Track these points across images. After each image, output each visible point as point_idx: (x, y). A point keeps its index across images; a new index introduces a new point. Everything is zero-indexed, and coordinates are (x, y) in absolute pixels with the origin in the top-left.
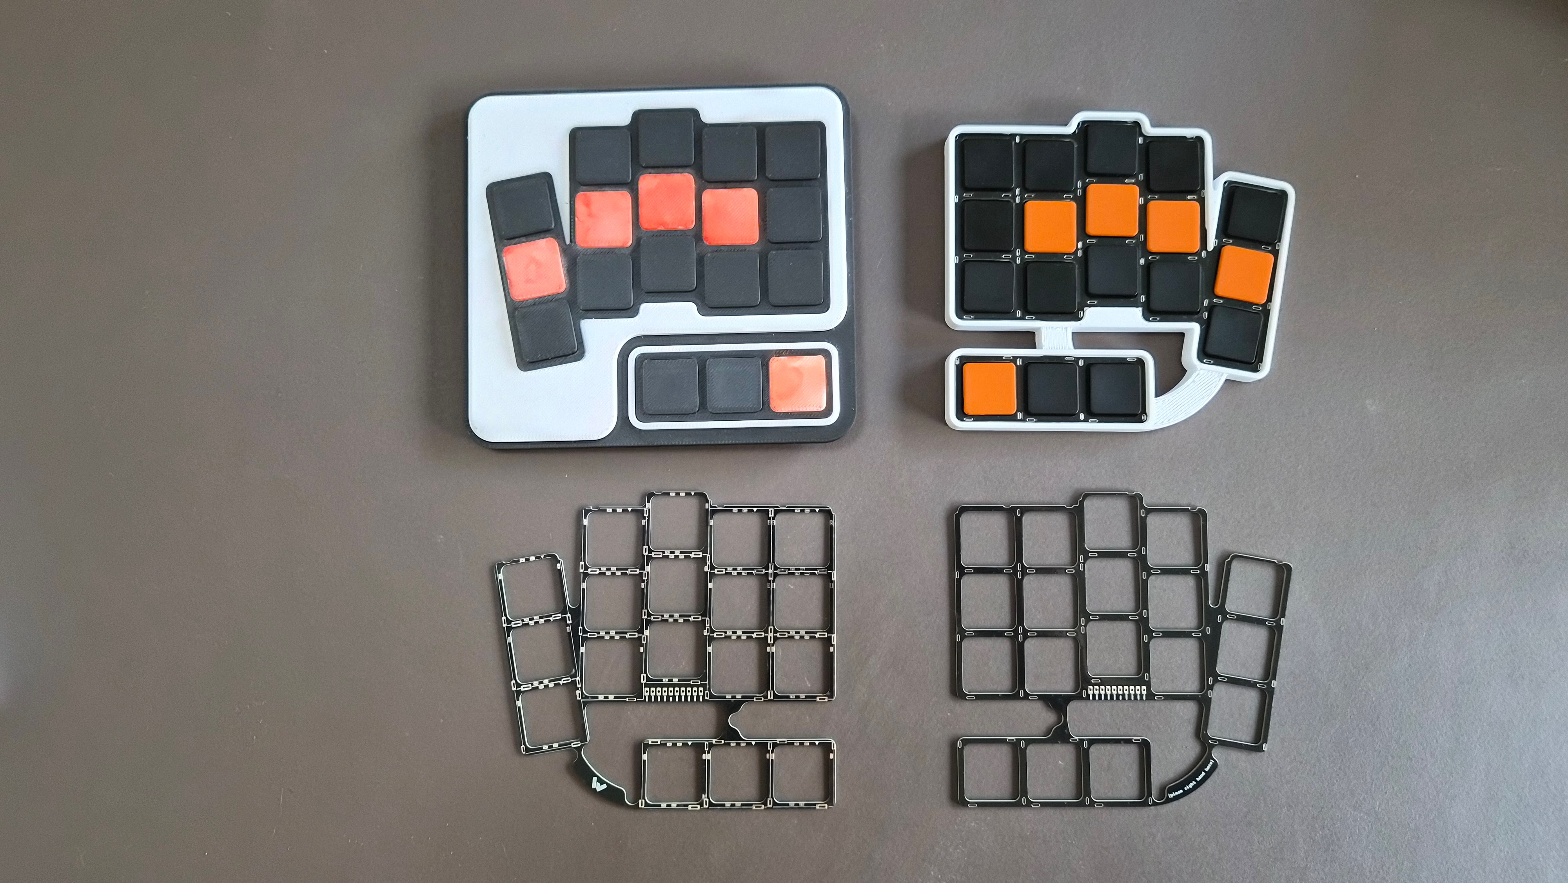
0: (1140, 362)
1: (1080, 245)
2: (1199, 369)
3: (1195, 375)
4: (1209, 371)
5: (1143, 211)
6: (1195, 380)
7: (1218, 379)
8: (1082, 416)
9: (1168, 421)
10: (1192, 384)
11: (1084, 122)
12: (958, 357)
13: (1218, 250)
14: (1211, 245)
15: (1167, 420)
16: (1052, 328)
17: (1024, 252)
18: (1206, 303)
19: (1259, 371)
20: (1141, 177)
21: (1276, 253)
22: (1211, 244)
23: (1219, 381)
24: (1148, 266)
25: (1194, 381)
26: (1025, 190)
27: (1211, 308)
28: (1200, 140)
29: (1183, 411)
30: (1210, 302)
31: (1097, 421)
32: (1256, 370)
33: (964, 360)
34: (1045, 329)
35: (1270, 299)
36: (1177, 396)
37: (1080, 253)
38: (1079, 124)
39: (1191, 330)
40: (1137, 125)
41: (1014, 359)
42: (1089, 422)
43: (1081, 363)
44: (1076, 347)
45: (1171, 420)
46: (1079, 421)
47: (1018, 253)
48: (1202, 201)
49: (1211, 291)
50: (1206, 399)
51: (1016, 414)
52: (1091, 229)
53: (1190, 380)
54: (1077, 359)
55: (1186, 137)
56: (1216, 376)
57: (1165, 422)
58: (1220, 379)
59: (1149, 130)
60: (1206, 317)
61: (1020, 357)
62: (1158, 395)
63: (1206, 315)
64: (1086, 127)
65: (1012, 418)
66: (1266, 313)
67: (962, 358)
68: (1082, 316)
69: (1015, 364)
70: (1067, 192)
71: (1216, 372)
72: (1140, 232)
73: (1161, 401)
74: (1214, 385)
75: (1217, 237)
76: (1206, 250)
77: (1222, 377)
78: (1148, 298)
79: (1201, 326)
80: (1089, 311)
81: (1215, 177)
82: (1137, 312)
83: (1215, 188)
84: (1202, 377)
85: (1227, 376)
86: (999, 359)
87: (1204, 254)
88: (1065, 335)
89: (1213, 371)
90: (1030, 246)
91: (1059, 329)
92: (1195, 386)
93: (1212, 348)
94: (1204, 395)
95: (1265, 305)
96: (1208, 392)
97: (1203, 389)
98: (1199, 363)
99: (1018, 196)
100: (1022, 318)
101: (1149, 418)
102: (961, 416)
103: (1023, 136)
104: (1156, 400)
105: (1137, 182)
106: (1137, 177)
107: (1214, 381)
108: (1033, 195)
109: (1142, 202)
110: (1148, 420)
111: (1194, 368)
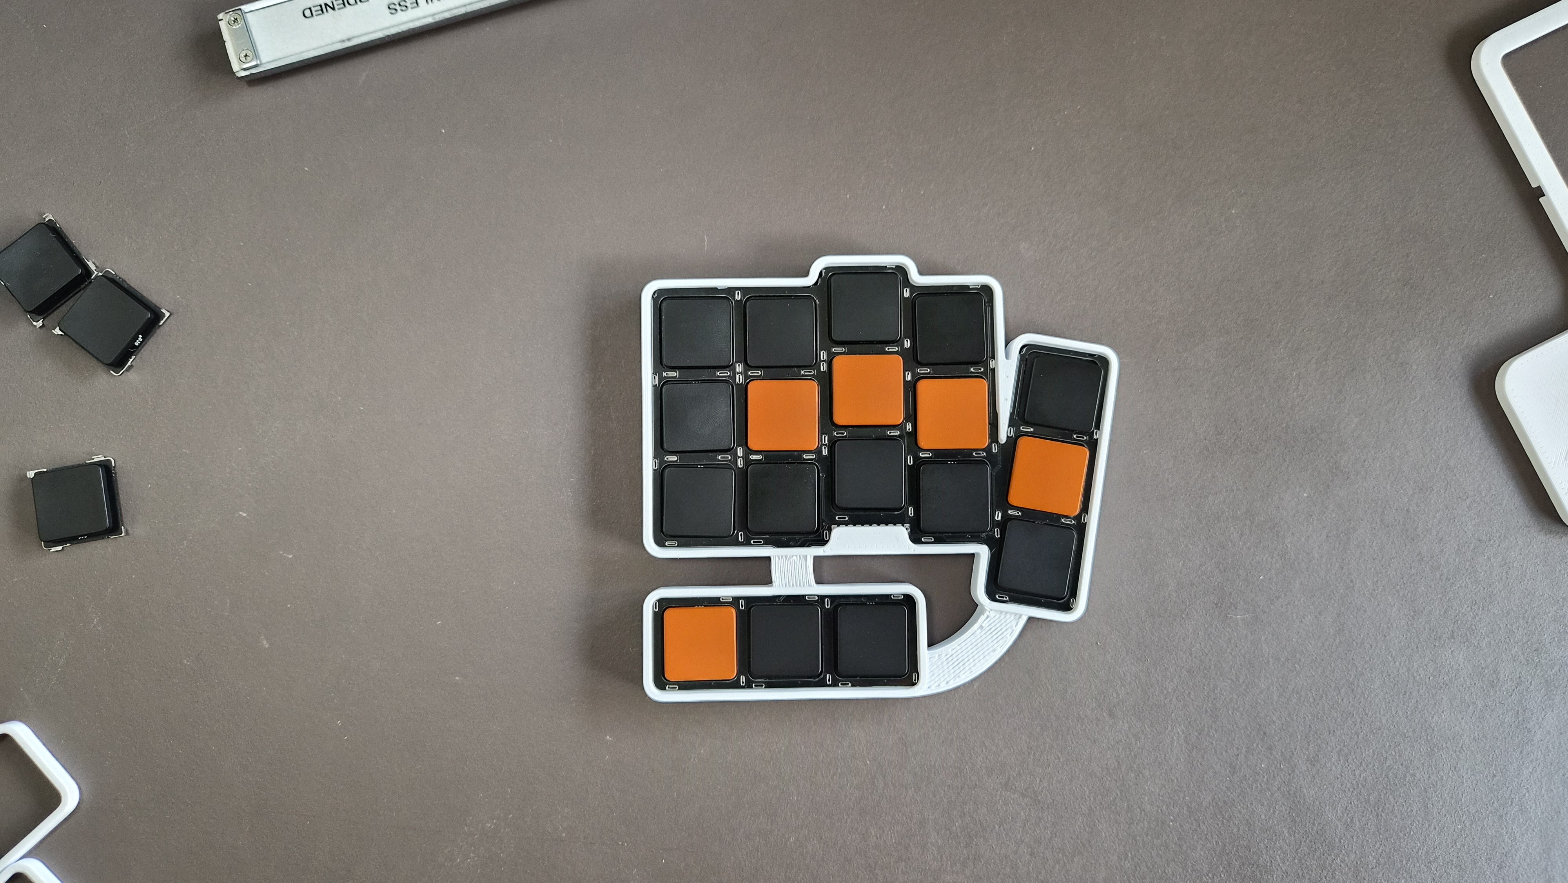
1: (826, 439)
3: (983, 618)
4: (1001, 612)
5: (911, 390)
6: (983, 625)
7: (1014, 623)
8: (827, 679)
9: (947, 683)
13: (1012, 442)
14: (1003, 438)
15: (946, 681)
16: (786, 556)
20: (907, 344)
21: (1093, 446)
22: (1004, 432)
23: (1015, 627)
25: (981, 627)
26: (748, 366)
28: (987, 290)
29: (967, 668)
31: (850, 686)
32: (1067, 607)
33: (664, 604)
34: (777, 558)
35: (1085, 508)
36: (958, 647)
37: (825, 452)
38: (821, 273)
40: (901, 270)
41: (736, 599)
42: (838, 688)
43: (827, 604)
44: (819, 581)
45: (951, 682)
46: (824, 685)
47: (740, 452)
50: (999, 651)
52: (840, 418)
54: (821, 599)
55: (968, 287)
56: (1013, 617)
57: (942, 685)
58: (1017, 623)
59: (917, 279)
61: (743, 599)
62: (931, 644)
64: (830, 275)
66: (1082, 529)
67: (661, 601)
68: (828, 538)
69: (737, 607)
71: (1011, 613)
73: (937, 653)
74: (1010, 629)
76: (997, 442)
77: (1021, 620)
78: (917, 511)
80: (837, 531)
83: (1007, 356)
84: (992, 621)
86: (715, 602)
87: (995, 449)
89: (1006, 613)
91: (795, 558)
92: (983, 633)
93: (1005, 578)
94: (996, 646)
95: (1078, 518)
96: (1001, 642)
97: (995, 637)
98: (987, 601)
99: (739, 373)
100: (746, 543)
101: (921, 679)
102: (661, 683)
103: (745, 291)
104: (930, 654)
105: (900, 351)
106: (901, 344)
107: (1009, 626)
108: (760, 372)
109: (909, 378)
110: (919, 683)
111: (980, 609)
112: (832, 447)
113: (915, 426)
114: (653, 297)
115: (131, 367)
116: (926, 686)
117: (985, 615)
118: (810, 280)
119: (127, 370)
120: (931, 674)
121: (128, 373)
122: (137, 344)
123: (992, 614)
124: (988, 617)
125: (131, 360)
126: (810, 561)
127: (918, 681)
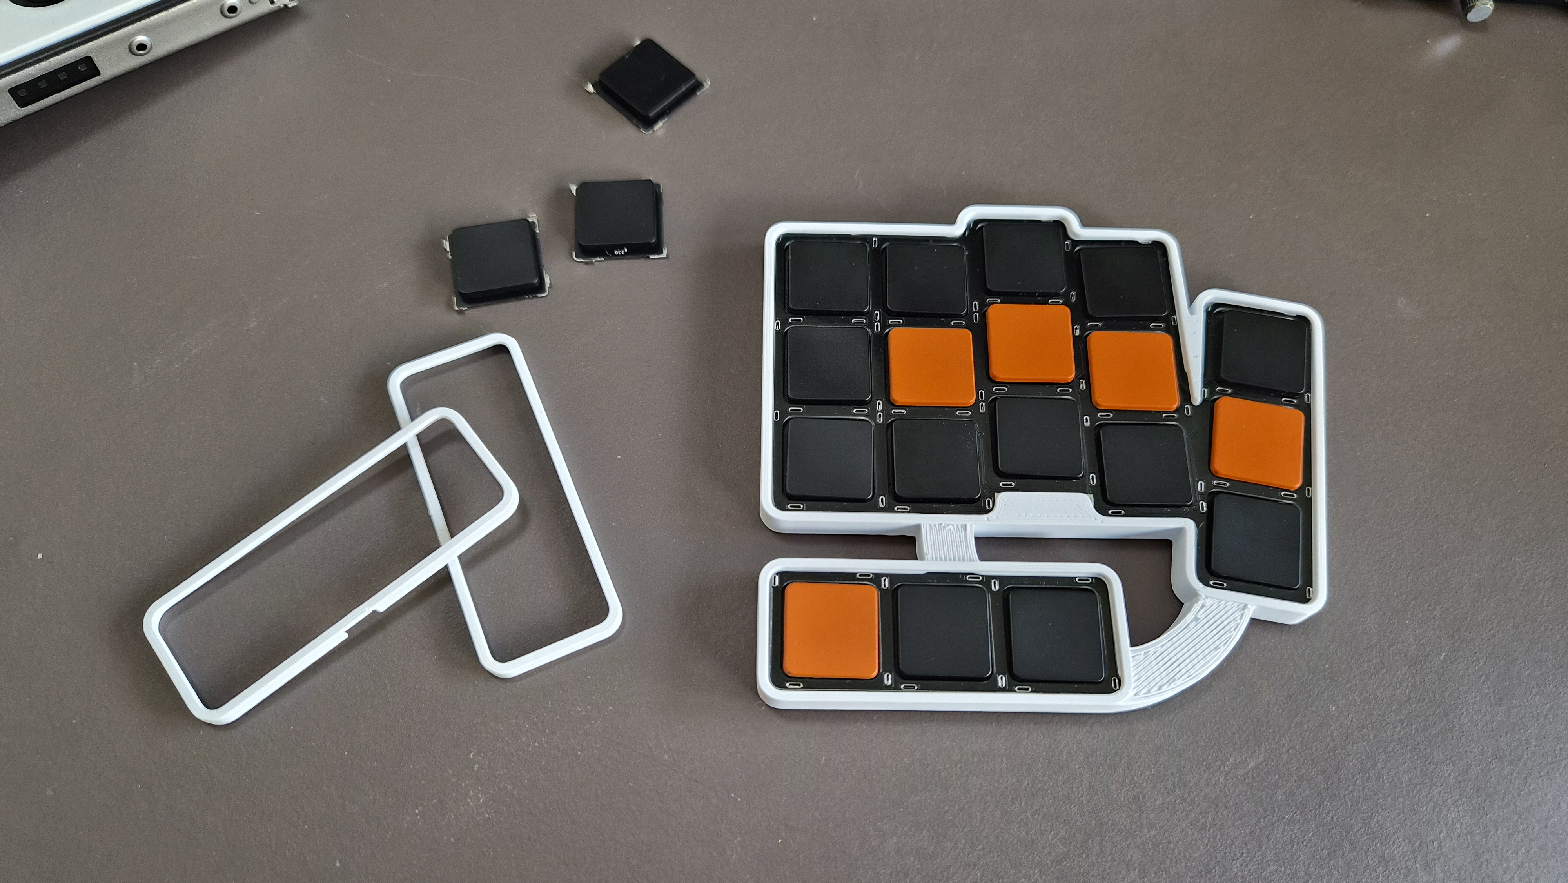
0: (1100, 585)
1: (982, 395)
2: (1204, 597)
3: (1197, 607)
4: (1220, 602)
5: (1081, 345)
6: (1199, 616)
7: (1238, 614)
8: (1002, 681)
9: (1159, 689)
10: (1193, 624)
11: (977, 222)
12: (777, 574)
13: (1209, 405)
14: (1197, 400)
15: (1156, 688)
16: (943, 525)
17: (890, 403)
18: (1201, 486)
19: (1310, 600)
20: (1072, 296)
21: (1307, 410)
22: (1198, 394)
23: (1241, 619)
24: (1096, 431)
25: (1196, 619)
26: (887, 314)
27: (1211, 497)
28: (1159, 247)
29: (1184, 671)
30: (1209, 486)
31: (1030, 690)
32: (1302, 598)
33: (786, 578)
34: (928, 527)
35: (1308, 480)
36: (1169, 644)
37: (982, 409)
38: (969, 224)
39: (1180, 531)
40: (1059, 225)
41: (876, 578)
42: (1015, 691)
43: (995, 587)
44: (982, 558)
45: (1165, 689)
46: (995, 689)
47: (880, 406)
48: (1174, 332)
49: (1207, 470)
50: (1221, 650)
51: (880, 677)
52: (1000, 370)
53: (1190, 617)
54: (988, 579)
55: (1138, 241)
56: (1234, 609)
57: (1153, 695)
58: (1242, 615)
59: (1080, 232)
60: (1205, 509)
61: (887, 575)
62: (1136, 641)
63: (1204, 507)
64: (977, 228)
65: (875, 684)
66: (1307, 504)
67: (782, 574)
68: (991, 506)
69: (878, 585)
70: (958, 317)
71: (1235, 602)
72: (1078, 378)
73: (1143, 653)
74: (1233, 624)
75: (1206, 384)
76: (1190, 403)
77: (1246, 610)
78: (1101, 479)
79: (1197, 525)
80: (1002, 498)
81: (1192, 299)
82: (1086, 501)
83: (1192, 313)
84: (1208, 612)
85: (1254, 612)
86: (848, 578)
87: (1188, 411)
88: (963, 539)
89: (1228, 603)
90: (899, 395)
91: (951, 527)
92: (1199, 626)
93: (1221, 561)
94: (1217, 643)
95: (1301, 491)
96: (1223, 638)
97: (1215, 632)
98: (1201, 585)
99: (878, 322)
100: (889, 509)
101: (1123, 684)
102: (780, 678)
103: (883, 239)
104: (1133, 651)
105: (1067, 303)
106: (1066, 296)
107: (1232, 618)
108: (901, 321)
109: (1077, 333)
110: (1122, 689)
111: (1194, 595)
112: (992, 405)
113: (1088, 384)
114: (777, 242)
115: (592, 263)
116: (1132, 693)
117: (1200, 603)
118: (957, 230)
119: (586, 263)
120: (1137, 677)
121: (584, 265)
122: (616, 253)
123: (1208, 602)
124: (1203, 606)
125: (599, 259)
126: (971, 531)
127: (1120, 687)
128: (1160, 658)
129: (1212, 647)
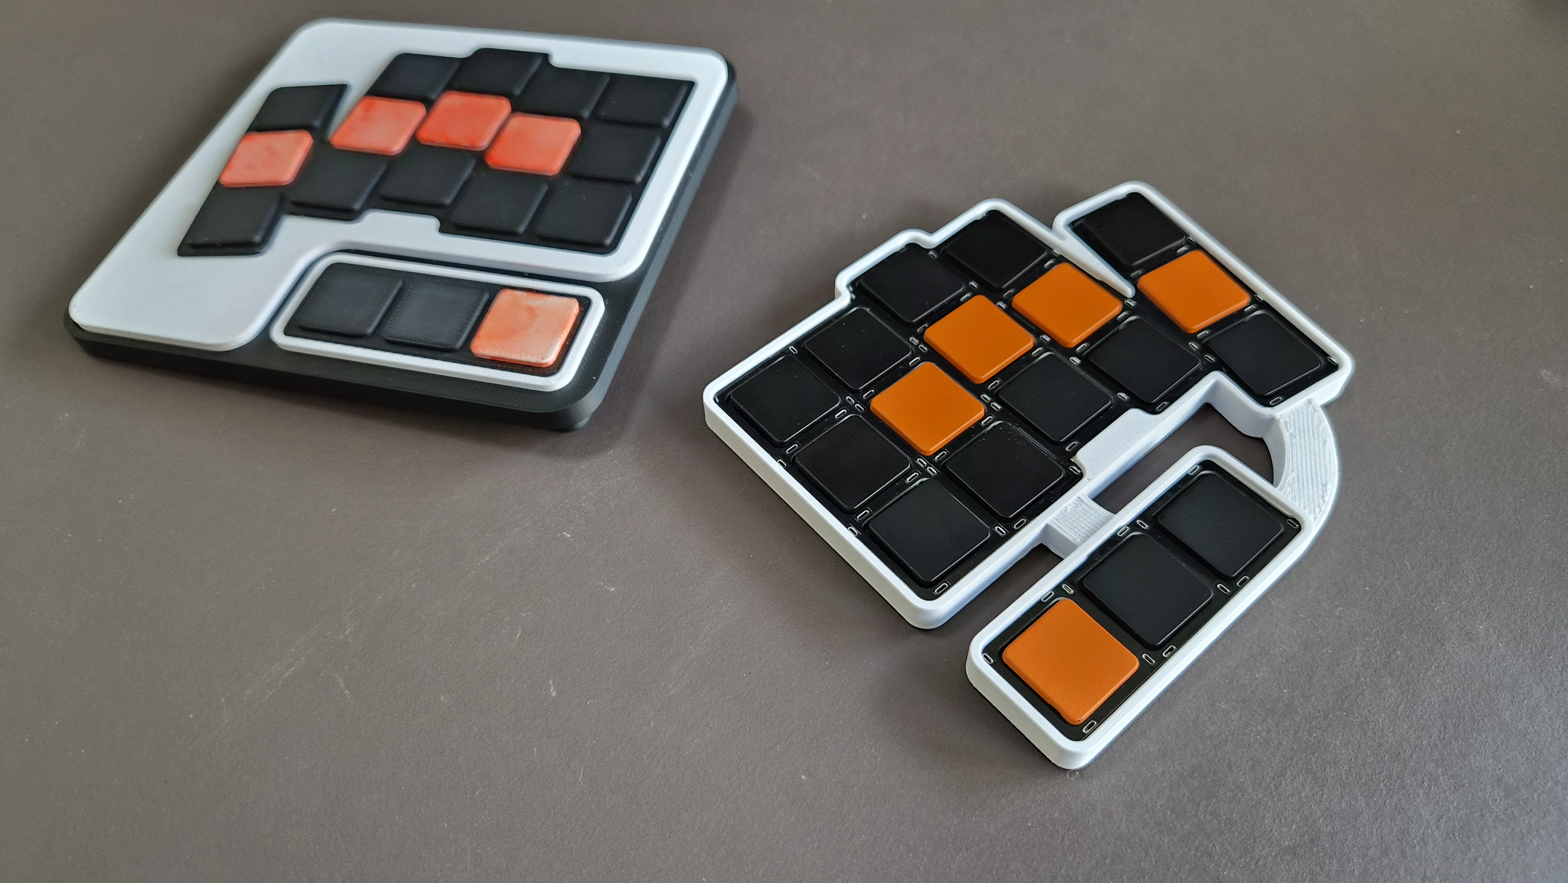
0: (1208, 464)
1: (985, 399)
2: (1279, 415)
5: (1015, 314)
6: (1291, 432)
7: (1311, 410)
8: (1224, 589)
10: (1294, 439)
11: (852, 284)
12: (984, 653)
13: (1139, 289)
14: (1127, 290)
16: (1061, 512)
17: (927, 456)
18: (1193, 346)
19: (1338, 365)
20: (973, 285)
21: (1197, 247)
23: (1316, 413)
24: (1088, 361)
25: (1291, 435)
26: (856, 394)
27: (1207, 348)
28: (995, 213)
30: (1197, 342)
31: (1248, 579)
32: (1331, 365)
33: (992, 650)
34: (1053, 522)
35: (1251, 291)
36: (1295, 465)
37: (997, 408)
38: (849, 289)
39: (1216, 388)
40: (912, 245)
41: (1058, 590)
42: (1240, 588)
43: (1143, 526)
44: (1115, 510)
46: (1228, 598)
47: (922, 464)
48: (1064, 260)
49: (1183, 333)
50: (1328, 441)
51: (1142, 663)
53: (1287, 437)
54: (1133, 525)
55: (976, 220)
56: (1305, 409)
58: (1314, 410)
59: (930, 241)
60: (1213, 358)
61: (1063, 583)
63: (1210, 357)
64: (859, 285)
65: (1146, 672)
66: (1266, 306)
67: (987, 650)
68: (1079, 470)
69: (1064, 595)
70: (908, 359)
71: (1300, 407)
72: (1037, 337)
74: (1316, 421)
75: (1122, 278)
76: (1127, 298)
78: (1128, 392)
79: (1222, 372)
80: (1080, 458)
81: (1050, 229)
82: (1136, 414)
83: (1063, 239)
85: (1319, 401)
86: (1039, 610)
87: (1130, 304)
88: (1085, 509)
89: (1296, 409)
90: (927, 446)
91: (1069, 507)
92: (1298, 435)
94: (1320, 439)
95: (1253, 302)
96: (1320, 434)
97: (1311, 433)
98: (1269, 409)
99: (855, 404)
100: (1012, 533)
101: (1300, 517)
102: (1076, 733)
103: (797, 343)
104: (1281, 490)
105: (975, 293)
106: (969, 289)
107: (1310, 416)
108: (873, 391)
109: (1004, 306)
110: (1303, 521)
111: (1272, 421)
112: (998, 399)
113: (1049, 336)
114: (718, 404)
116: (1311, 518)
117: (1281, 422)
118: (843, 300)
120: (1302, 504)
123: (1286, 417)
124: (1285, 422)
126: (1086, 498)
127: (1298, 523)
128: (1301, 480)
129: (1321, 445)
